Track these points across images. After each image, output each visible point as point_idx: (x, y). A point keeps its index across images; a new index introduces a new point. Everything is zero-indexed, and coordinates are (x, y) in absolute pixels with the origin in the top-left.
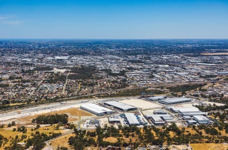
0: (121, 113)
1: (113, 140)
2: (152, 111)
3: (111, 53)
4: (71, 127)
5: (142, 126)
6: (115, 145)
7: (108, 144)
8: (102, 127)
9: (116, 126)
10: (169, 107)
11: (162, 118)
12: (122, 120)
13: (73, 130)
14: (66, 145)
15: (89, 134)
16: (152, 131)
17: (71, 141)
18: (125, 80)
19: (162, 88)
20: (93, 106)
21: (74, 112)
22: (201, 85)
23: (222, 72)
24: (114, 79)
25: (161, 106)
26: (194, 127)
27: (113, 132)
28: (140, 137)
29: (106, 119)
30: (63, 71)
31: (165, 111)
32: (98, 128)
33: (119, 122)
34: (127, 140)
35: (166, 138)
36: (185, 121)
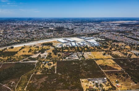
0: (70, 42)
1: (66, 51)
2: (80, 42)
3: (70, 22)
4: (54, 46)
5: (76, 46)
6: (67, 52)
7: (65, 52)
8: (64, 47)
9: (68, 46)
10: (86, 40)
11: (83, 44)
12: (70, 45)
13: (54, 48)
14: (51, 52)
15: (59, 49)
16: (80, 48)
17: (53, 51)
18: (73, 32)
19: (85, 34)
20: (61, 40)
21: (55, 42)
22: (98, 33)
23: (106, 29)
24: (69, 31)
25: (83, 40)
26: (93, 47)
27: (67, 48)
28: (75, 50)
29: (65, 44)
30: (53, 28)
31: (85, 42)
32: (62, 47)
33: (69, 45)
34: (71, 51)
35: (83, 50)
36: (91, 45)
